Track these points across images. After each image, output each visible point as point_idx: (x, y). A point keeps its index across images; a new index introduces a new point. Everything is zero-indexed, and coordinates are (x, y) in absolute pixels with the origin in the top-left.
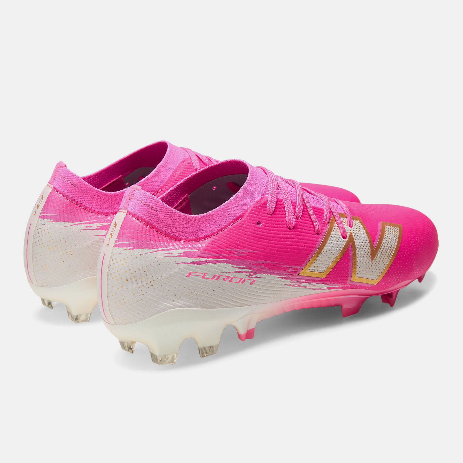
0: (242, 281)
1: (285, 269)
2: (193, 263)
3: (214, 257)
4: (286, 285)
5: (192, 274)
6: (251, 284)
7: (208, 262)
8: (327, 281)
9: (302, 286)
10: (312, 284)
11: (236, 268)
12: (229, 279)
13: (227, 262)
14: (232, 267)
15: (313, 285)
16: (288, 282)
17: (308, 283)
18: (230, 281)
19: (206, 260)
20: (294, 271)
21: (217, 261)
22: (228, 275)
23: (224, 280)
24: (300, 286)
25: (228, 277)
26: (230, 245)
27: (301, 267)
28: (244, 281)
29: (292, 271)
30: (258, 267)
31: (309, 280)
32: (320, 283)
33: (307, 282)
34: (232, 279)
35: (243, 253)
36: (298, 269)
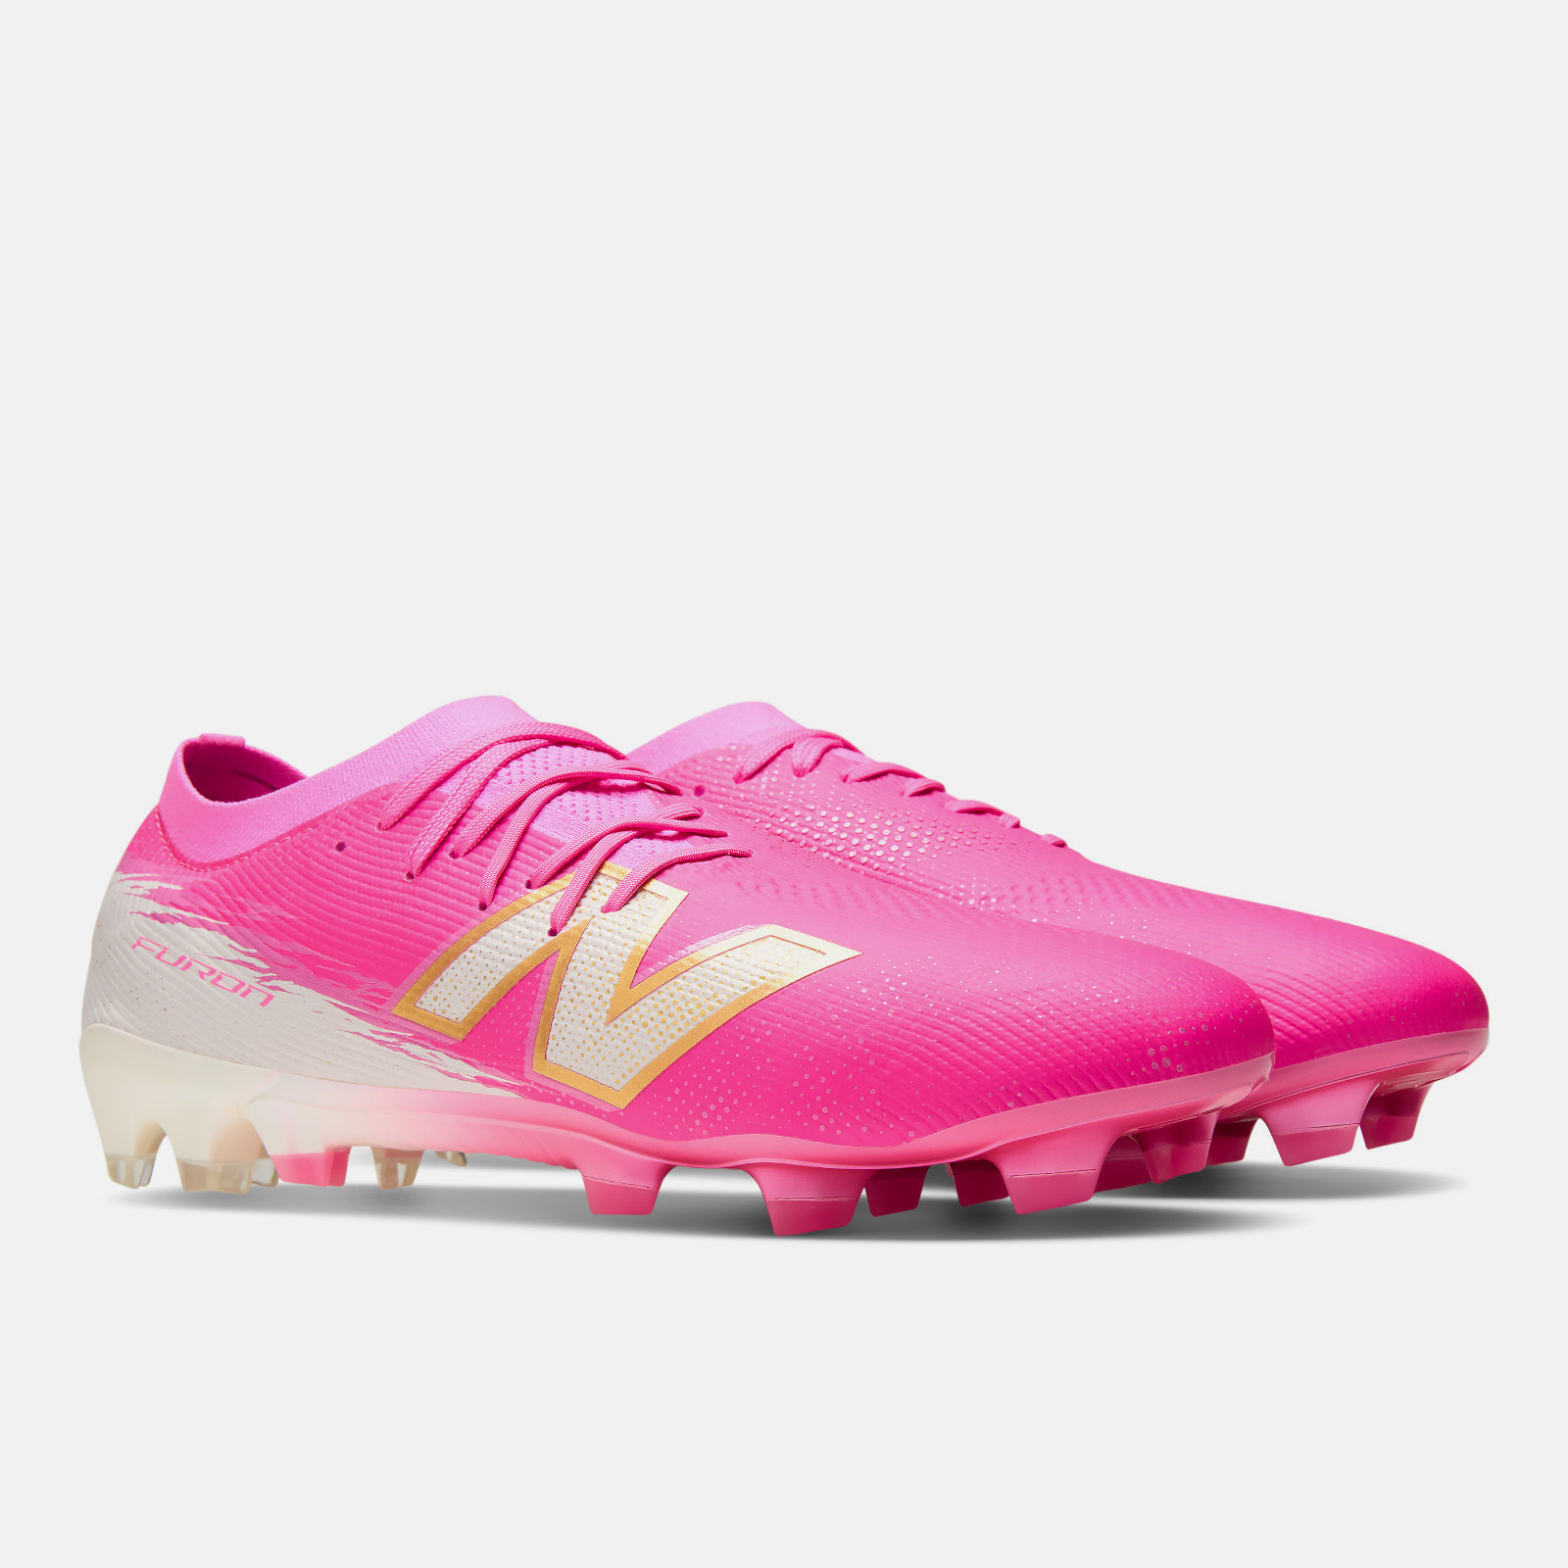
0: (243, 989)
1: (353, 984)
2: (154, 916)
3: (201, 912)
4: (358, 1034)
5: (143, 942)
6: (264, 1004)
7: (179, 921)
8: (471, 1055)
9: (407, 1053)
10: (433, 1052)
11: (237, 950)
12: (214, 977)
13: (224, 931)
14: (230, 946)
15: (435, 1056)
16: (365, 1027)
17: (423, 1046)
18: (214, 982)
19: (179, 915)
20: (376, 995)
21: (201, 922)
22: (214, 966)
23: (202, 975)
24: (402, 1050)
25: (213, 971)
26: (248, 890)
27: (397, 990)
28: (249, 991)
29: (371, 994)
30: (285, 960)
31: (424, 1038)
32: (451, 1053)
33: (417, 1040)
34: (219, 978)
35: (263, 915)
36: (389, 995)
